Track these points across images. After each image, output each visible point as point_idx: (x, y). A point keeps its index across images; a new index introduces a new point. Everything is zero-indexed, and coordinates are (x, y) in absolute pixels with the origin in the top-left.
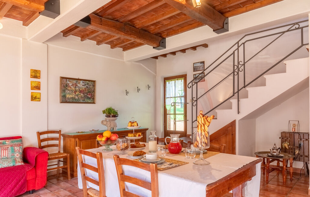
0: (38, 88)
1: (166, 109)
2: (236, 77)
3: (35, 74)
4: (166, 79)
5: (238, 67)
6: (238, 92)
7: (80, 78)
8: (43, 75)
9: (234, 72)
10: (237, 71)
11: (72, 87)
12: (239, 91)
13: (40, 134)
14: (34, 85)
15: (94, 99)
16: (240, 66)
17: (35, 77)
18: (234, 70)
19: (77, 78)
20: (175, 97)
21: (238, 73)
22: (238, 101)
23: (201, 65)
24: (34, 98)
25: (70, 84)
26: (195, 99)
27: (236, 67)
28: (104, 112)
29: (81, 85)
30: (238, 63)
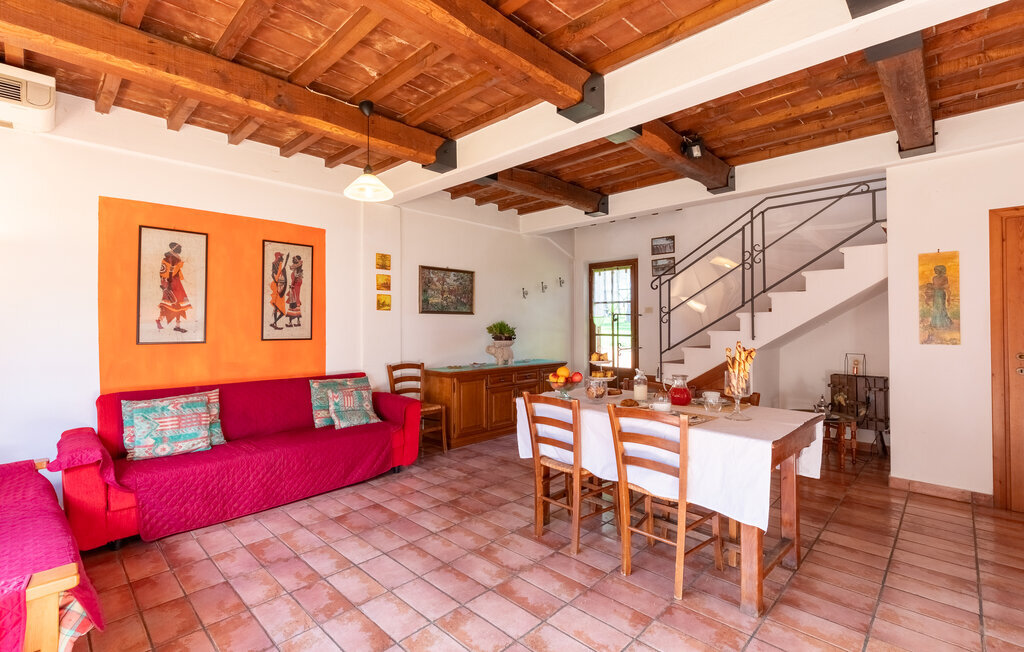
0: (387, 286)
1: (594, 326)
2: (748, 273)
3: (383, 262)
4: (594, 267)
5: (751, 254)
6: (752, 300)
7: (450, 267)
8: (394, 263)
9: (743, 264)
10: (749, 261)
11: (437, 283)
12: (753, 298)
13: (392, 368)
14: (382, 281)
15: (471, 305)
16: (755, 253)
17: (384, 266)
18: (743, 260)
19: (445, 267)
20: (612, 303)
21: (752, 266)
22: (753, 316)
23: (668, 242)
24: (382, 305)
25: (435, 279)
26: (666, 310)
27: (747, 255)
28: (490, 330)
29: (451, 279)
30: (753, 248)
